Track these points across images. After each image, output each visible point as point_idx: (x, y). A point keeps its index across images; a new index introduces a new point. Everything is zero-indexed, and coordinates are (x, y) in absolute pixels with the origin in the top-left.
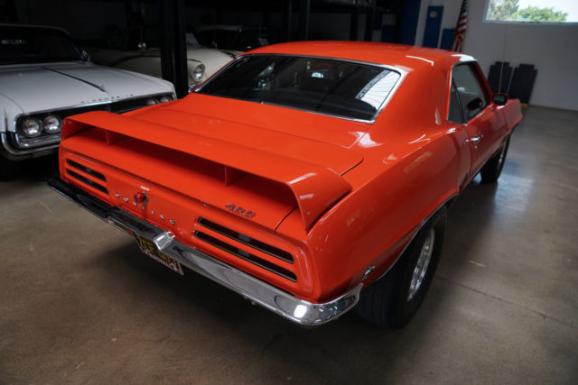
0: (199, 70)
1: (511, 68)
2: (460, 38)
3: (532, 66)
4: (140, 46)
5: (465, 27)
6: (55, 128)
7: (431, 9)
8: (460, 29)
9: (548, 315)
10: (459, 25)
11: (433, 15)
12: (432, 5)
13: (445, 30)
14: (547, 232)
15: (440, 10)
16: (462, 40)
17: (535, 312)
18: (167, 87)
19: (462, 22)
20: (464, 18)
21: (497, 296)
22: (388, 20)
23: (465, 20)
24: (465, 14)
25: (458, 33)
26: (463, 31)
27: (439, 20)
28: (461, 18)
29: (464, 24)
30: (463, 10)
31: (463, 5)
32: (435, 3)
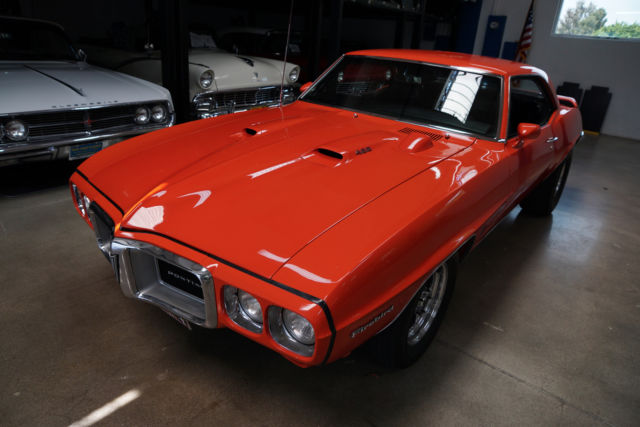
0: (206, 76)
1: (581, 90)
2: (523, 53)
3: (607, 89)
4: (146, 47)
5: (529, 41)
6: (20, 134)
7: (492, 18)
8: (524, 43)
9: (568, 400)
10: (523, 38)
11: (494, 25)
12: (494, 14)
13: (507, 44)
14: (590, 290)
15: (502, 20)
16: (525, 56)
17: (552, 395)
18: (162, 94)
19: (526, 35)
20: (529, 30)
21: (507, 370)
22: (443, 30)
23: (530, 33)
24: (531, 26)
25: (521, 48)
26: (528, 45)
27: (500, 31)
28: (525, 30)
29: (529, 37)
30: (528, 21)
31: (529, 15)
32: (497, 12)
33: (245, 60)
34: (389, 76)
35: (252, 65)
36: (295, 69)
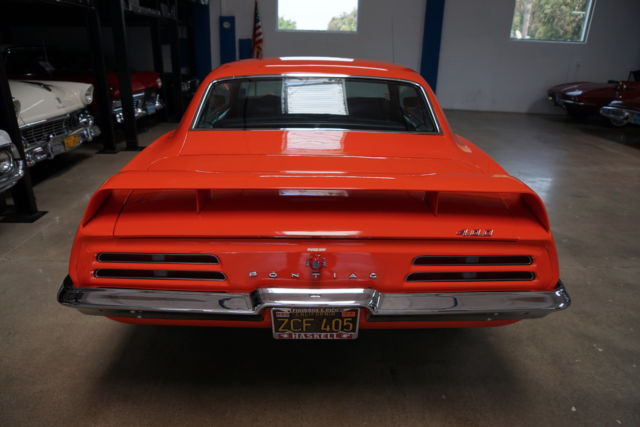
2: (258, 48)
5: (261, 37)
7: (222, 19)
8: (257, 39)
10: (255, 35)
11: (226, 25)
12: (223, 15)
13: (241, 41)
15: (231, 20)
19: (257, 32)
20: (259, 27)
23: (261, 30)
24: (259, 24)
25: (255, 43)
26: (261, 41)
27: (232, 29)
28: (256, 28)
29: (260, 34)
30: (256, 20)
31: (256, 14)
32: (225, 13)
33: (40, 84)
34: (160, 84)
35: (50, 90)
36: (89, 90)
